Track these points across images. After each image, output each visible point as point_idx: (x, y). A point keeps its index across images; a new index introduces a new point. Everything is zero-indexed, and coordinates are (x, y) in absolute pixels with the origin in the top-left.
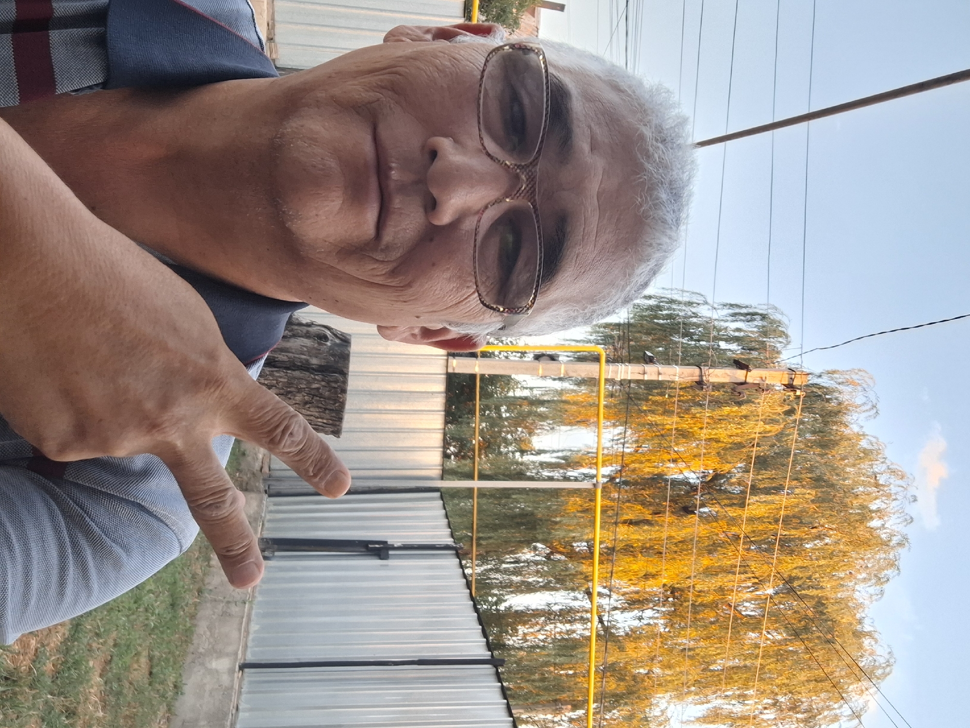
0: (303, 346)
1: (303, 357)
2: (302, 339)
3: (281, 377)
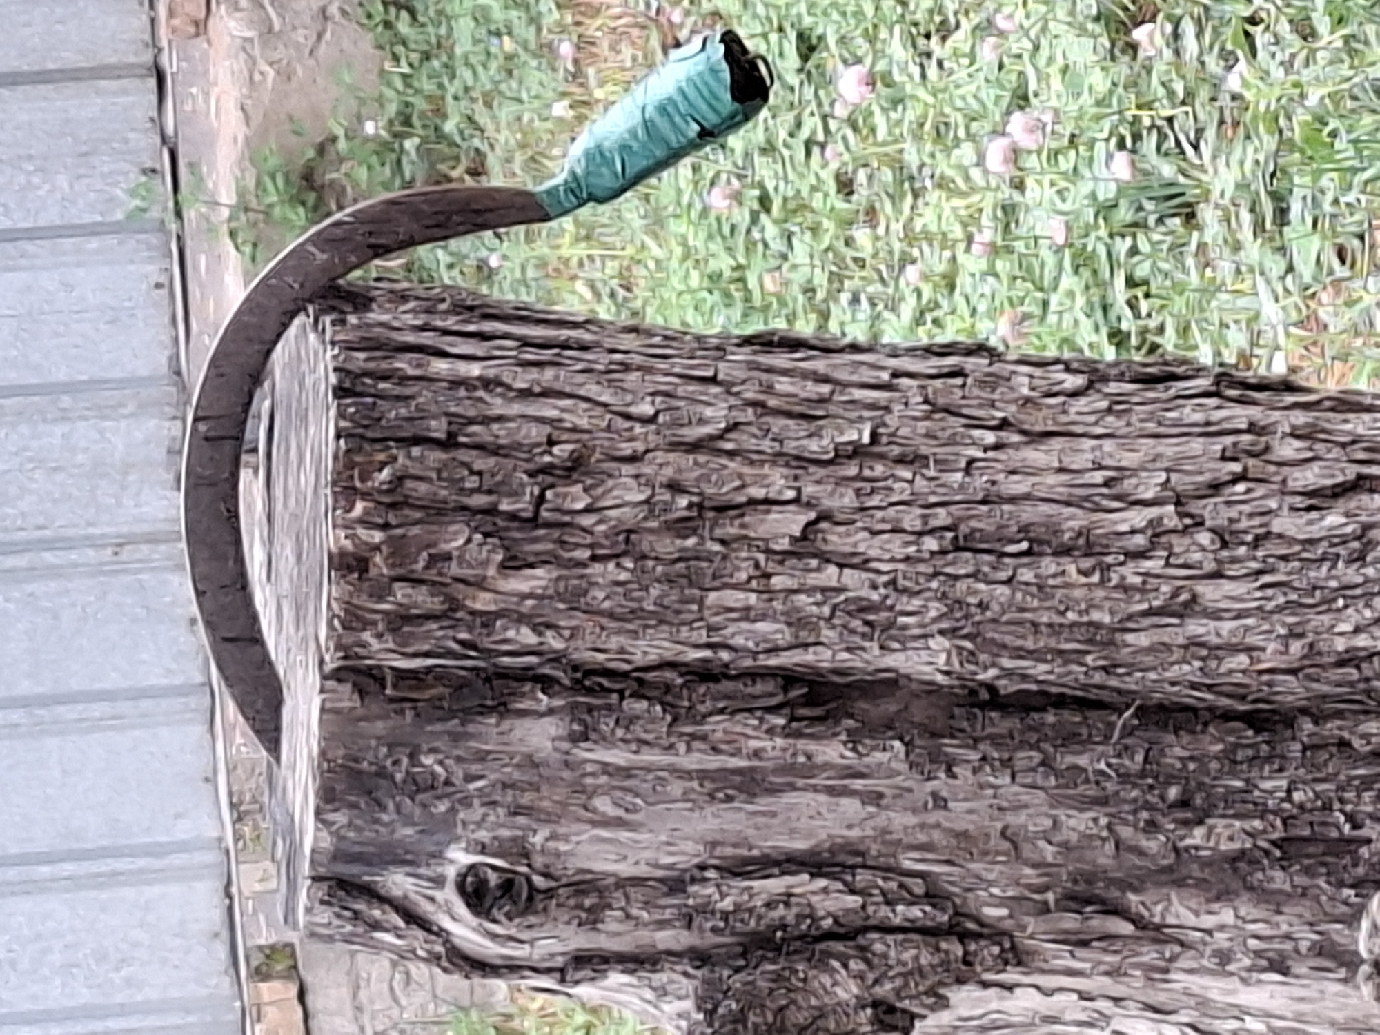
0: (619, 823)
1: (617, 757)
2: (625, 869)
3: (746, 614)
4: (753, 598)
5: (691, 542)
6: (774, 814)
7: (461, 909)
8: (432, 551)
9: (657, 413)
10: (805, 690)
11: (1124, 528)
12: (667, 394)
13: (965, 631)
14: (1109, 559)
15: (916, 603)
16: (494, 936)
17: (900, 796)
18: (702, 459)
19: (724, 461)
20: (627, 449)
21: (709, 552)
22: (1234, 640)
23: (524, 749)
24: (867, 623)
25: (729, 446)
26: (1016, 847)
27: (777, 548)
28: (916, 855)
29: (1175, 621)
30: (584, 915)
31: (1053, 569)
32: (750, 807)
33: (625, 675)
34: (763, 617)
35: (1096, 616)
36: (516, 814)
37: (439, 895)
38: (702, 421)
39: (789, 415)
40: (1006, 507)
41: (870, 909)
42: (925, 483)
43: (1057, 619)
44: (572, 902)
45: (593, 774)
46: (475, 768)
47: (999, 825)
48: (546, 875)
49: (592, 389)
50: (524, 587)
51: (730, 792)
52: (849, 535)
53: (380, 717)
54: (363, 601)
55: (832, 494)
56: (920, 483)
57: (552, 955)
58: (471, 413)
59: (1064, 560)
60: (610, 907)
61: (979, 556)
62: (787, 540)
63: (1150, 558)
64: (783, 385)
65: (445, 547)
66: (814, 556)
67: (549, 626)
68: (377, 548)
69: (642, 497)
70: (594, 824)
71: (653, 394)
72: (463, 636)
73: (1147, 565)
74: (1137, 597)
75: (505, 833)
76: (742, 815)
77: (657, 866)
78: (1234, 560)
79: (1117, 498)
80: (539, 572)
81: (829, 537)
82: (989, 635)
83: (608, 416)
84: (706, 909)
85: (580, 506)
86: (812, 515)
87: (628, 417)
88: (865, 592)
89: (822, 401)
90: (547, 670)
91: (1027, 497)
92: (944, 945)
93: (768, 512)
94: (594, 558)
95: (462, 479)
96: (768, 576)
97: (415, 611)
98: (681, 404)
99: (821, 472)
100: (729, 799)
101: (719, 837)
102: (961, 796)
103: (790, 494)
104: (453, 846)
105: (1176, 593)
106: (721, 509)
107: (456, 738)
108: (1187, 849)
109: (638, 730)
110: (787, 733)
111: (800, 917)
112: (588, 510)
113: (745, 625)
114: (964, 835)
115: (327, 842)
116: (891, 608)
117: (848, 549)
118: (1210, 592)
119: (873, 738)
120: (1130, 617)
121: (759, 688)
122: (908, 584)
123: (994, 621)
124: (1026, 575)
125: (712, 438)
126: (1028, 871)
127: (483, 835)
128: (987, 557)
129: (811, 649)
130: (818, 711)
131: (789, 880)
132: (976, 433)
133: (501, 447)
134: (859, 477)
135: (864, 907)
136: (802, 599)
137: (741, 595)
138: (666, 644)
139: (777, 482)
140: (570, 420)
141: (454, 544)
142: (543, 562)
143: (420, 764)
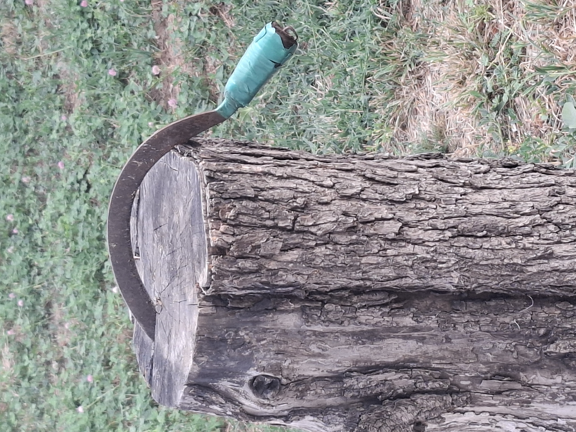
4: (380, 259)
5: (354, 237)
6: (381, 348)
7: (250, 394)
8: (253, 245)
9: (334, 184)
10: (397, 297)
11: (521, 224)
12: (335, 177)
13: (465, 269)
14: (517, 238)
15: (445, 258)
16: (263, 405)
17: (431, 338)
18: (354, 203)
19: (362, 203)
20: (325, 199)
21: (362, 240)
22: (570, 268)
23: (282, 327)
24: (426, 267)
25: (364, 197)
26: (477, 356)
27: (390, 238)
28: (437, 362)
29: (546, 261)
30: (299, 394)
31: (496, 243)
32: (372, 346)
33: (326, 293)
34: (384, 267)
35: (515, 261)
36: (278, 354)
37: (241, 389)
38: (352, 187)
39: (383, 183)
40: (474, 218)
41: (418, 385)
42: (441, 209)
43: (500, 262)
44: (295, 389)
45: (309, 336)
46: (262, 336)
47: (471, 348)
48: (287, 378)
49: (307, 175)
50: (289, 259)
51: (364, 340)
52: (415, 232)
53: (223, 317)
54: (225, 267)
55: (407, 215)
56: (440, 210)
57: (283, 411)
58: (262, 186)
59: (500, 239)
60: (309, 389)
61: (467, 238)
62: (393, 234)
63: (533, 236)
64: (379, 171)
65: (257, 243)
66: (403, 240)
67: (299, 274)
68: (231, 244)
69: (334, 219)
70: (309, 356)
71: (329, 177)
72: (264, 280)
73: (532, 239)
74: (531, 252)
75: (274, 362)
76: (368, 350)
77: (331, 372)
78: (566, 236)
79: (516, 213)
80: (295, 252)
81: (408, 233)
82: (474, 270)
83: (315, 186)
84: (350, 388)
85: (311, 224)
86: (400, 224)
87: (322, 186)
88: (425, 255)
89: (395, 177)
90: (295, 293)
91: (481, 214)
92: (445, 398)
93: (383, 223)
94: (317, 245)
95: (262, 214)
96: (385, 250)
97: (246, 271)
98: (342, 181)
99: (400, 206)
100: (364, 343)
101: (359, 358)
102: (457, 337)
103: (391, 216)
104: (252, 369)
105: (546, 250)
106: (365, 223)
107: (254, 323)
108: (546, 354)
109: (330, 316)
110: (389, 314)
111: (389, 389)
112: (314, 225)
113: (377, 271)
114: (457, 353)
115: (197, 369)
116: (435, 261)
117: (416, 237)
118: (558, 250)
119: (424, 315)
120: (529, 260)
121: (378, 296)
122: (441, 251)
123: (477, 264)
124: (486, 245)
125: (357, 194)
126: (481, 366)
127: (264, 363)
128: (470, 239)
129: (403, 279)
130: (401, 305)
131: (387, 374)
132: (456, 189)
133: (276, 200)
134: (416, 208)
135: (415, 384)
136: (399, 259)
137: (376, 258)
138: (345, 280)
139: (384, 211)
140: (301, 188)
141: (262, 241)
142: (297, 247)
143: (239, 335)
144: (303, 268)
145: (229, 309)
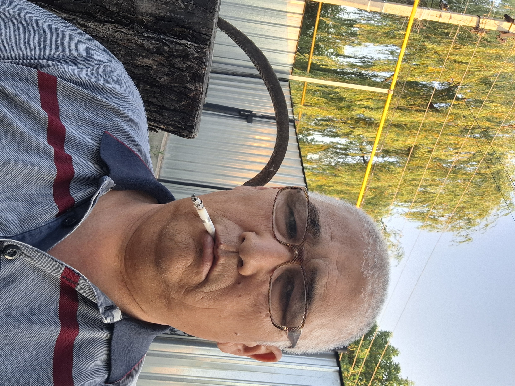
8: (172, 77)
23: (153, 3)
33: (116, 22)
50: (145, 59)
53: (195, 23)
54: (195, 66)
65: (168, 78)
67: (139, 45)
68: (189, 82)
95: (160, 97)
97: (180, 59)
107: (173, 12)
138: (101, 30)
141: (165, 78)
142: (138, 66)
143: (185, 5)
144: (135, 49)
145: (191, 29)
